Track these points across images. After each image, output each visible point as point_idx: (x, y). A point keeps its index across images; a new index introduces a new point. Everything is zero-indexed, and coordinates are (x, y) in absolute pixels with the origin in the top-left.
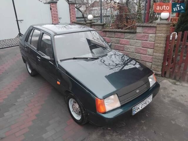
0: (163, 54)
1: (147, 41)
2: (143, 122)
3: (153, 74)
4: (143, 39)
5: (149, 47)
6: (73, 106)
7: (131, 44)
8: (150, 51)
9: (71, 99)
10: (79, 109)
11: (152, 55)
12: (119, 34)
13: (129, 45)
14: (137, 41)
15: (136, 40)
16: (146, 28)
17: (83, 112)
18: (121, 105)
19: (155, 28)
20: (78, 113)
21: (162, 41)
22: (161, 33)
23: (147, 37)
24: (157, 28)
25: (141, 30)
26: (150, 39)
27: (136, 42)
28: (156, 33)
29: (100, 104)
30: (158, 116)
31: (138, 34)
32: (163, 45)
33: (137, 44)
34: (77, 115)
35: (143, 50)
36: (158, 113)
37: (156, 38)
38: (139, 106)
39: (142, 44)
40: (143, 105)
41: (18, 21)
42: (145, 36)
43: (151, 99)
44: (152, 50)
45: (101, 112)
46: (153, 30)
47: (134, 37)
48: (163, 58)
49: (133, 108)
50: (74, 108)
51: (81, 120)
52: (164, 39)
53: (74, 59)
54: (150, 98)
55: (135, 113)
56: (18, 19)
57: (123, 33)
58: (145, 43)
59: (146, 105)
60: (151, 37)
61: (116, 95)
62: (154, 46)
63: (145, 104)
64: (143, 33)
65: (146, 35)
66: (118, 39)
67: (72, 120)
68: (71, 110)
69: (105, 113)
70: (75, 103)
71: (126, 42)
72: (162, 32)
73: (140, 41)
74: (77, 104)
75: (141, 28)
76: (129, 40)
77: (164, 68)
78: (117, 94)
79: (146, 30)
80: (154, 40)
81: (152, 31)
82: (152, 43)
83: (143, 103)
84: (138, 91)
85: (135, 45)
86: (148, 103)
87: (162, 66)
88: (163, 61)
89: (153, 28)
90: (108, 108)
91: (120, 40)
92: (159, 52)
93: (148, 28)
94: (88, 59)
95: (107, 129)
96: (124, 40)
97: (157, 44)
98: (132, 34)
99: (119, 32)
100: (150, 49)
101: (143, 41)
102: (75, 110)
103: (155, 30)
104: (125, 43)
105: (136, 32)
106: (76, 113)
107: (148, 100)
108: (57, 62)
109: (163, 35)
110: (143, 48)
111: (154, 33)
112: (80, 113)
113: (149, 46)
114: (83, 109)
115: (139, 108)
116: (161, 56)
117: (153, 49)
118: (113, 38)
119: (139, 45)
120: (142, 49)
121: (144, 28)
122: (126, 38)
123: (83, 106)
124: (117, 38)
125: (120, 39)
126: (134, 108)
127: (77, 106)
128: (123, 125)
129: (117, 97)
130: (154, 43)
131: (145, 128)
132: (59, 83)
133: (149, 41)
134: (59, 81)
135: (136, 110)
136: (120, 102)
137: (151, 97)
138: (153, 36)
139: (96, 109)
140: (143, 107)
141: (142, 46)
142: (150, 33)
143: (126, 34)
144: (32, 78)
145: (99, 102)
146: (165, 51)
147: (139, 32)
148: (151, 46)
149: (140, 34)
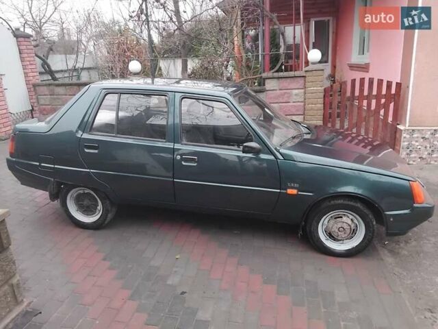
1: (289, 102)
5: (296, 113)
16: (283, 79)
19: (303, 78)
21: (319, 99)
23: (289, 95)
24: (308, 77)
25: (275, 85)
26: (294, 98)
28: (306, 87)
31: (269, 92)
37: (307, 95)
39: (281, 109)
42: (284, 95)
46: (299, 83)
52: (320, 95)
58: (286, 106)
60: (296, 95)
62: (304, 109)
64: (280, 90)
65: (285, 93)
75: (276, 80)
79: (285, 84)
80: (302, 100)
82: (300, 105)
89: (298, 79)
93: (288, 80)
97: (310, 106)
100: (297, 117)
101: (281, 104)
105: (265, 88)
108: (277, 149)
109: (319, 88)
111: (302, 87)
113: (294, 111)
121: (281, 80)
130: (305, 105)
132: (292, 191)
133: (294, 102)
138: (301, 93)
142: (294, 87)
146: (324, 115)
147: (272, 89)
148: (297, 110)
149: (275, 92)
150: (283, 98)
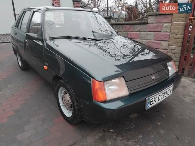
0: (181, 47)
1: (161, 32)
2: (159, 124)
3: (173, 61)
4: (156, 30)
5: (164, 40)
6: (64, 98)
7: (141, 38)
8: (164, 44)
9: (61, 88)
10: (70, 101)
11: (167, 49)
12: (128, 26)
13: (139, 39)
14: (149, 33)
15: (147, 32)
16: (159, 16)
17: (75, 104)
18: (130, 94)
19: (171, 16)
20: (69, 108)
21: (179, 31)
22: (178, 20)
23: (161, 27)
24: (173, 15)
25: (154, 20)
26: (164, 29)
27: (148, 35)
28: (172, 21)
29: (97, 89)
30: (180, 117)
31: (150, 24)
32: (181, 36)
33: (149, 36)
34: (68, 111)
35: (156, 43)
36: (178, 114)
37: (172, 27)
38: (155, 97)
39: (155, 36)
40: (161, 97)
41: (16, 15)
42: (158, 27)
43: (171, 91)
44: (167, 42)
45: (99, 101)
46: (169, 18)
47: (146, 28)
48: (180, 52)
49: (147, 99)
50: (65, 100)
51: (72, 117)
52: (182, 28)
53: (69, 38)
54: (170, 89)
55: (150, 106)
56: (16, 13)
57: (133, 25)
58: (158, 34)
59: (165, 98)
60: (166, 27)
61: (122, 79)
62: (169, 37)
63: (163, 96)
64: (156, 23)
65: (159, 25)
66: (127, 32)
67: (62, 118)
68: (61, 104)
69: (105, 102)
70: (66, 94)
71: (136, 36)
72: (180, 20)
73: (153, 33)
74: (68, 95)
75: (154, 17)
76: (139, 33)
77: (182, 64)
78: (124, 77)
79: (160, 19)
80: (169, 31)
81: (167, 19)
82: (167, 34)
83: (161, 93)
84: (153, 77)
85: (146, 39)
86: (167, 96)
87: (180, 61)
88: (181, 55)
89: (168, 16)
90: (110, 95)
91: (129, 34)
92: (176, 44)
93: (162, 17)
94: (87, 39)
95: (109, 131)
96: (134, 33)
97: (173, 35)
98: (143, 25)
99: (127, 24)
100: (164, 42)
101: (156, 33)
102: (65, 104)
103: (170, 18)
104: (134, 37)
105: (148, 22)
106: (67, 108)
107: (167, 91)
108: (46, 40)
109: (180, 23)
110: (156, 41)
111: (169, 22)
112: (71, 107)
113: (163, 38)
114: (74, 99)
115: (155, 101)
116: (177, 49)
117: (169, 41)
118: (121, 32)
119: (150, 38)
120: (154, 42)
121: (157, 17)
122: (135, 30)
123: (74, 96)
124: (125, 31)
125: (129, 32)
126: (149, 99)
127: (68, 97)
128: (131, 127)
129: (124, 81)
130: (170, 34)
131: (162, 132)
132: (46, 67)
133: (164, 32)
134: (46, 65)
135: (152, 103)
136: (128, 89)
137: (171, 87)
138: (169, 26)
139: (92, 97)
140: (161, 100)
141: (155, 39)
142: (165, 22)
143: (135, 26)
144: (23, 72)
145: (97, 85)
146: (183, 43)
147: (151, 22)
148: (165, 38)
149: (153, 24)
150: (157, 29)
